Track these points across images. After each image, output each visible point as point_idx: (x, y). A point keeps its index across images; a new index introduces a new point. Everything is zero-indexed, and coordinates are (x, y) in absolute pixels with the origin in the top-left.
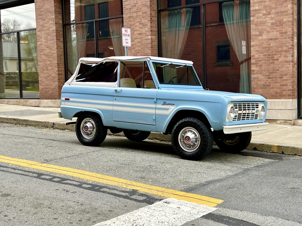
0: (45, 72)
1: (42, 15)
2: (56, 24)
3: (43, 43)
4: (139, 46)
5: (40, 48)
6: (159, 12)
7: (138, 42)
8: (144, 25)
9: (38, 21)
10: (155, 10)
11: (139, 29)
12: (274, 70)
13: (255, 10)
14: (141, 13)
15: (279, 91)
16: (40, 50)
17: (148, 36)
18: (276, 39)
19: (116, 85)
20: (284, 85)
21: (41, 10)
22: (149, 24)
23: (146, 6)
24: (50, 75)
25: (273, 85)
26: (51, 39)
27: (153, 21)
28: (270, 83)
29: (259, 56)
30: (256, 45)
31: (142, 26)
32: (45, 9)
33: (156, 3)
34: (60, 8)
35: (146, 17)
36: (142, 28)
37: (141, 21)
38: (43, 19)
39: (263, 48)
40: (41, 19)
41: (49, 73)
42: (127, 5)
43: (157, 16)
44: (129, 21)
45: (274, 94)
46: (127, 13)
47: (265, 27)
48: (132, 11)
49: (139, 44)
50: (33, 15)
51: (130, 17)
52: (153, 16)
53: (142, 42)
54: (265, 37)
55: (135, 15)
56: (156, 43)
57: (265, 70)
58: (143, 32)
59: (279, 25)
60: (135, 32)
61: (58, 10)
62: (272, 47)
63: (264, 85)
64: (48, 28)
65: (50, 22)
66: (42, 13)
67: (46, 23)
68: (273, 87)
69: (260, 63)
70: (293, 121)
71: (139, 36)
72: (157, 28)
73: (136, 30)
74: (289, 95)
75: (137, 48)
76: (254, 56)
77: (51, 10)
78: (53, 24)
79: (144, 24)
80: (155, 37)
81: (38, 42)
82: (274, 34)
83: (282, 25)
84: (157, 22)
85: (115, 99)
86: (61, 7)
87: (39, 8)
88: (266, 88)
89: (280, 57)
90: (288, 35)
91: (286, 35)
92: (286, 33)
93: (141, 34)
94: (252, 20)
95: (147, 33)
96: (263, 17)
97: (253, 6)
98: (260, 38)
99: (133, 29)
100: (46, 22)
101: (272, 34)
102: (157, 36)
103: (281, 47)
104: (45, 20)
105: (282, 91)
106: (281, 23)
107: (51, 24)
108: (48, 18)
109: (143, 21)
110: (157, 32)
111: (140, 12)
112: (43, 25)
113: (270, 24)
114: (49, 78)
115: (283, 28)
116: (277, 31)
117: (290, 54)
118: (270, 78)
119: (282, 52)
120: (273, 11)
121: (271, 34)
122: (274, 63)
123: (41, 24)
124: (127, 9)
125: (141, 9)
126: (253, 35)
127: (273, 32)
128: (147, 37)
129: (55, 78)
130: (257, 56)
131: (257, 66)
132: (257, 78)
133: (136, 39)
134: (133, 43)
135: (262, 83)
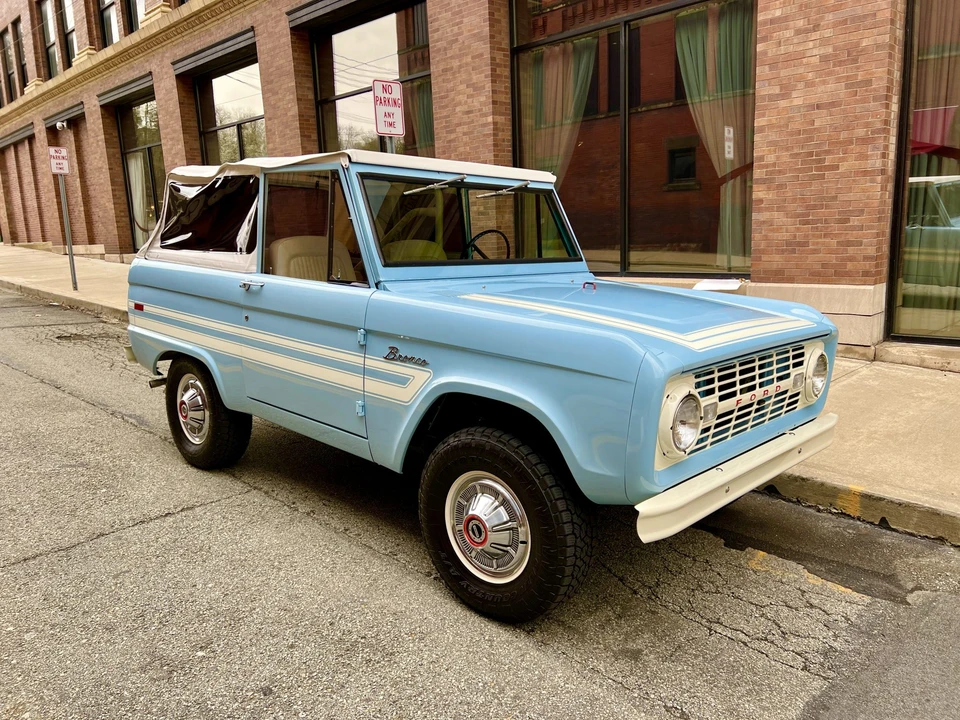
1: (272, 82)
2: (298, 99)
6: (515, 52)
7: (465, 134)
9: (267, 96)
10: (503, 50)
11: (466, 99)
12: (823, 198)
13: (772, 21)
14: (469, 59)
15: (834, 261)
17: (486, 115)
18: (833, 104)
19: (251, 264)
20: (849, 244)
21: (270, 70)
22: (488, 86)
23: (481, 39)
25: (817, 243)
26: (291, 135)
27: (499, 76)
28: (806, 236)
29: (778, 158)
30: (771, 126)
31: (472, 92)
32: (278, 68)
33: (507, 30)
34: (307, 64)
35: (480, 66)
36: (472, 96)
37: (471, 79)
38: (275, 91)
39: (791, 134)
40: (270, 91)
42: (437, 41)
43: (508, 63)
44: (444, 81)
45: (818, 267)
46: (438, 61)
47: (801, 70)
49: (466, 139)
50: (257, 82)
51: (445, 71)
52: (498, 65)
53: (472, 132)
54: (798, 99)
55: (455, 63)
56: (507, 135)
57: (794, 200)
58: (474, 106)
59: (845, 61)
60: (458, 109)
61: (303, 67)
62: (818, 130)
63: (788, 243)
64: (285, 110)
65: (288, 98)
66: (272, 77)
67: (280, 99)
68: (815, 250)
69: (780, 179)
70: (873, 348)
71: (466, 118)
72: (510, 96)
73: (460, 103)
74: (866, 274)
75: (462, 149)
76: (761, 158)
77: (288, 68)
78: (293, 101)
79: (476, 86)
80: (503, 117)
81: (269, 143)
82: (829, 89)
83: (855, 61)
84: (509, 80)
85: (247, 318)
86: (310, 63)
87: (266, 65)
88: (793, 251)
89: (843, 159)
90: (875, 90)
91: (866, 91)
92: (868, 82)
93: (471, 112)
94: (760, 52)
95: (484, 110)
96: (795, 41)
97: (766, 9)
98: (783, 103)
99: (453, 100)
100: (280, 97)
101: (821, 88)
102: (510, 117)
103: (847, 128)
104: (277, 93)
105: (843, 259)
106: (853, 55)
107: (289, 101)
108: (283, 87)
109: (475, 78)
110: (510, 107)
111: (467, 54)
112: (275, 105)
113: (816, 60)
115: (858, 68)
116: (838, 80)
117: (875, 148)
118: (807, 223)
119: (851, 143)
120: (830, 17)
121: (819, 90)
122: (823, 177)
123: (272, 104)
124: (439, 50)
125: (470, 47)
126: (763, 98)
127: (824, 82)
128: (484, 120)
130: (770, 159)
131: (769, 189)
132: (770, 223)
133: (459, 125)
134: (453, 136)
135: (784, 236)
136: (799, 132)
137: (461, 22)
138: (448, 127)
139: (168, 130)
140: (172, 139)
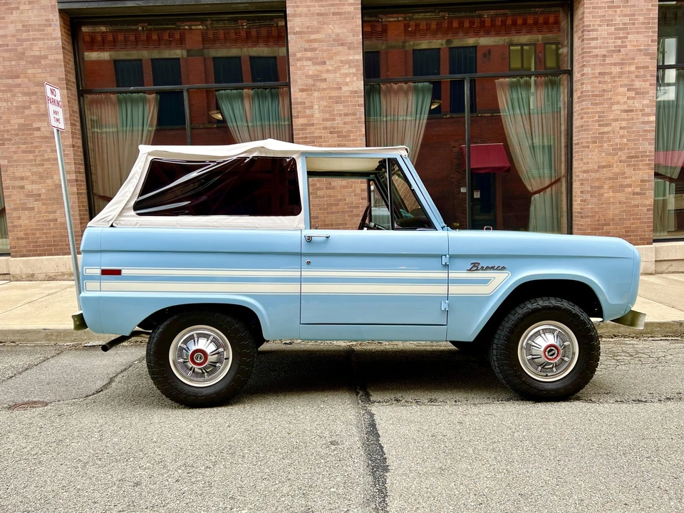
0: (319, 193)
1: (313, 50)
3: (315, 122)
4: (622, 137)
5: (303, 134)
7: (621, 128)
8: (640, 93)
11: (625, 100)
14: (633, 68)
16: (306, 138)
17: (649, 115)
21: (313, 37)
22: (653, 92)
23: (647, 54)
24: (340, 200)
26: (346, 111)
31: (633, 95)
35: (645, 76)
36: (633, 98)
38: (319, 60)
40: (309, 59)
41: (333, 196)
42: (595, 48)
44: (600, 82)
46: (594, 65)
48: (608, 61)
58: (635, 107)
60: (615, 107)
64: (338, 83)
65: (345, 71)
66: (316, 45)
67: (328, 71)
71: (625, 115)
73: (618, 103)
75: (618, 140)
78: (354, 75)
79: (639, 91)
81: (298, 117)
87: (305, 30)
93: (632, 111)
95: (646, 111)
100: (330, 68)
104: (324, 63)
107: (347, 75)
108: (338, 58)
109: (638, 84)
111: (630, 64)
112: (318, 76)
114: (334, 209)
123: (311, 73)
124: (597, 56)
125: (633, 59)
128: (646, 119)
129: (357, 207)
133: (617, 120)
134: (606, 129)
137: (626, 38)
138: (602, 121)
139: (18, 81)
140: (25, 94)
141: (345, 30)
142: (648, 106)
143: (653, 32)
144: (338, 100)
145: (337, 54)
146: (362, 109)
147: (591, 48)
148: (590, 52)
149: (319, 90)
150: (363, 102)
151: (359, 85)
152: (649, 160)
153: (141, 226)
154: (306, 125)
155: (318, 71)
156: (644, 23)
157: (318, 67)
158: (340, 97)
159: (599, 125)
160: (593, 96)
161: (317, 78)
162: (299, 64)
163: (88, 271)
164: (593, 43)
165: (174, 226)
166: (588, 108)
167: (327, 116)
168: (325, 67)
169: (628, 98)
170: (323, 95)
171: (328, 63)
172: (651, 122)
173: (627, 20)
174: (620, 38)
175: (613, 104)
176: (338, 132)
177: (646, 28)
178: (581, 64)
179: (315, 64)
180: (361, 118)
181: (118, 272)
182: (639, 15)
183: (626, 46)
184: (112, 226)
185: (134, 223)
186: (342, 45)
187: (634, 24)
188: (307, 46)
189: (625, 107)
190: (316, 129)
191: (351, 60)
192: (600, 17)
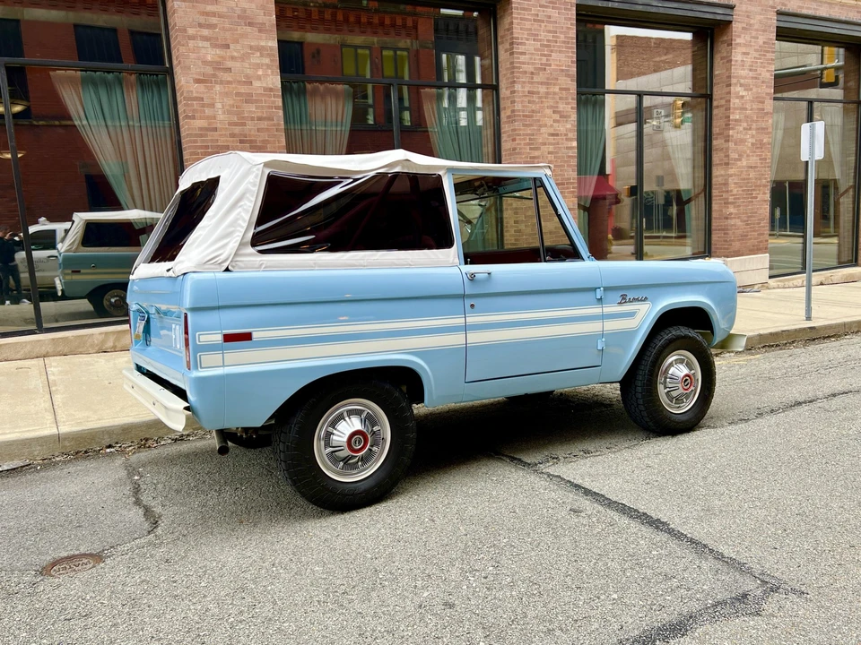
1: (211, 26)
3: (219, 126)
7: (549, 153)
8: (564, 116)
11: (552, 122)
13: (736, 120)
14: (557, 89)
16: (207, 147)
17: (571, 140)
18: (756, 167)
21: (210, 8)
22: (574, 117)
23: (568, 76)
26: (259, 114)
28: (747, 231)
30: (735, 175)
31: (558, 118)
35: (567, 99)
36: (558, 121)
38: (219, 42)
39: (742, 179)
40: (206, 39)
42: (524, 63)
44: (529, 102)
45: (751, 247)
46: (524, 82)
48: (535, 79)
53: (557, 153)
54: (744, 163)
57: (743, 213)
58: (560, 130)
60: (543, 130)
64: (247, 76)
67: (233, 58)
71: (551, 139)
73: (546, 126)
78: (268, 66)
79: (562, 114)
82: (754, 160)
88: (743, 240)
89: (758, 194)
90: (767, 163)
92: (765, 159)
93: (557, 135)
94: (731, 135)
95: (569, 135)
97: (733, 113)
98: (740, 163)
100: (235, 54)
103: (760, 179)
104: (227, 47)
107: (258, 66)
108: (245, 42)
109: (561, 107)
111: (554, 84)
112: (219, 63)
116: (757, 156)
118: (748, 225)
122: (753, 202)
123: (209, 58)
124: (526, 72)
125: (557, 79)
128: (569, 144)
130: (735, 192)
132: (735, 225)
133: (545, 144)
134: (536, 153)
135: (739, 232)
136: (744, 179)
137: (550, 56)
138: (533, 144)
141: (253, 6)
142: (570, 130)
143: (572, 52)
144: (248, 99)
145: (244, 36)
146: (281, 113)
147: (520, 63)
148: (519, 68)
149: (221, 83)
150: (281, 104)
151: (275, 80)
152: (573, 188)
153: (268, 268)
154: (207, 129)
155: (219, 57)
156: (564, 42)
157: (218, 51)
158: (251, 95)
159: (531, 149)
160: (524, 116)
161: (218, 66)
162: (191, 43)
163: (203, 338)
164: (522, 58)
165: (311, 267)
166: (520, 130)
167: (235, 119)
168: (228, 53)
169: (554, 121)
170: (226, 90)
171: (232, 46)
172: (571, 148)
173: (550, 37)
174: (545, 55)
175: (540, 126)
176: (251, 141)
177: (567, 48)
178: (511, 80)
179: (215, 46)
180: (279, 125)
181: (248, 337)
182: (561, 33)
183: (550, 65)
184: (227, 270)
185: (257, 264)
186: (250, 24)
187: (556, 42)
188: (202, 19)
189: (552, 131)
190: (221, 135)
191: (263, 47)
192: (527, 30)
